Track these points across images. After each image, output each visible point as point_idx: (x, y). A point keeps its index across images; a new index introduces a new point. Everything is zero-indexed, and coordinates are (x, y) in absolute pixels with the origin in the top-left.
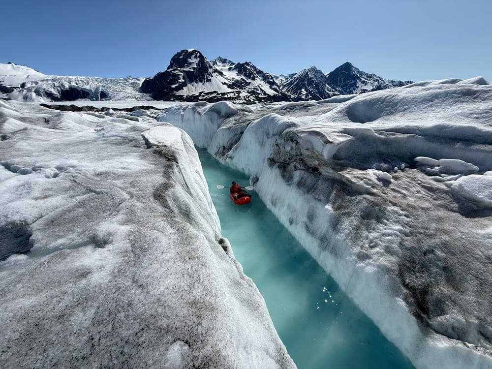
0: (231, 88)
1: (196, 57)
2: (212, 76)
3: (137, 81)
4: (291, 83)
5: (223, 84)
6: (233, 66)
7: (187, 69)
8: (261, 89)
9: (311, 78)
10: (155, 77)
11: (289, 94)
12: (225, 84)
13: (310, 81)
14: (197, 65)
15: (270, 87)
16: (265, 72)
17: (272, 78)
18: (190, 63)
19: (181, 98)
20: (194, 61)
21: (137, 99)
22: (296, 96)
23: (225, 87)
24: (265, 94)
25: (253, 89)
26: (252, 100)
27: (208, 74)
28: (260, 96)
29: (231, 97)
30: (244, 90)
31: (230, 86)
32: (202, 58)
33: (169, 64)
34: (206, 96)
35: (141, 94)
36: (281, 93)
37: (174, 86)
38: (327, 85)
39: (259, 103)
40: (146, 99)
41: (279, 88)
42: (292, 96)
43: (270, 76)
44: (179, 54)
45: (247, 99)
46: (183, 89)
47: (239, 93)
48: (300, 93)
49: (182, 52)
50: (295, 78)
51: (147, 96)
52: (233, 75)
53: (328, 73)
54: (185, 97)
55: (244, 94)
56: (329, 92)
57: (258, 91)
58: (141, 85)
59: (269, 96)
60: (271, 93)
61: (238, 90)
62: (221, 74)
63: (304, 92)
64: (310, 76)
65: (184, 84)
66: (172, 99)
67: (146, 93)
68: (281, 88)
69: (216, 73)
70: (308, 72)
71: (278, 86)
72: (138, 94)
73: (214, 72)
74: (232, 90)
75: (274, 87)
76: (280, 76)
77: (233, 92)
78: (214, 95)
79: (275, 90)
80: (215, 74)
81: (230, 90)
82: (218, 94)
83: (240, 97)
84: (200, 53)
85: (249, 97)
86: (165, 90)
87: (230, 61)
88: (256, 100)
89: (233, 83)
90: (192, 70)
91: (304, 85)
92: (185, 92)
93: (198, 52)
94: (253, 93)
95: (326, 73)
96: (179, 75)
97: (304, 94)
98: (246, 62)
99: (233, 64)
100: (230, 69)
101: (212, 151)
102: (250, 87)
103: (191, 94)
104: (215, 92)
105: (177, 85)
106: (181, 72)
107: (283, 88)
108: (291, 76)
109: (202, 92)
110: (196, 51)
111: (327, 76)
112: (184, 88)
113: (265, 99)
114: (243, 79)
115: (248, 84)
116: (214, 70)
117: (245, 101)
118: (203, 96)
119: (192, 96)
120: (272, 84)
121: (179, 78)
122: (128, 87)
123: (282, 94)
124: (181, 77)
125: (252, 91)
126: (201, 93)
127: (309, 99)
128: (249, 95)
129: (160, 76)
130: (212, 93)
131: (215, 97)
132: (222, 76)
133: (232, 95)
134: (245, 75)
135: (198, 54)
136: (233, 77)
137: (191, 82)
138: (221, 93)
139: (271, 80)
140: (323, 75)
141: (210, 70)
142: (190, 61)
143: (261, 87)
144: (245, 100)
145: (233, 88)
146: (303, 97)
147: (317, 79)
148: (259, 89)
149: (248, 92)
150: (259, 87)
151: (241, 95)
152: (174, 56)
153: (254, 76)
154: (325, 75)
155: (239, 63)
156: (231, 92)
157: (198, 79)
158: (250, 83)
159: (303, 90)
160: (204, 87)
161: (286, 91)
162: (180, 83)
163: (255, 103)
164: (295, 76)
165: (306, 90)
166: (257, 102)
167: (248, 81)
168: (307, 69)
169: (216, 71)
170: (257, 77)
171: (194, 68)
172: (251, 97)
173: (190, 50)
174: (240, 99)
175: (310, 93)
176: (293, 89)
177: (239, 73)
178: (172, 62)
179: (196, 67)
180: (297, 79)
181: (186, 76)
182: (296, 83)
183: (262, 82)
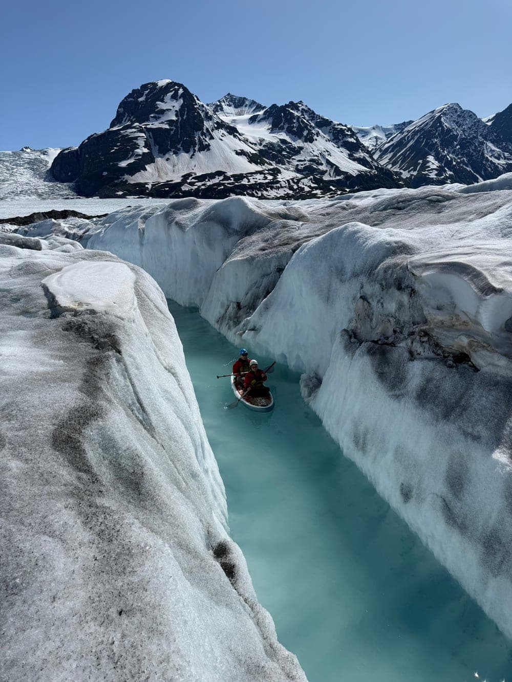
0: (257, 163)
1: (175, 97)
2: (212, 138)
3: (42, 156)
4: (400, 144)
5: (237, 153)
6: (261, 113)
7: (156, 125)
8: (328, 162)
9: (449, 130)
10: (83, 146)
11: (396, 169)
12: (241, 153)
13: (448, 139)
14: (177, 115)
15: (351, 157)
16: (336, 122)
17: (353, 135)
18: (162, 112)
19: (140, 191)
20: (171, 106)
21: (40, 195)
22: (415, 173)
23: (243, 160)
24: (338, 171)
25: (308, 163)
26: (307, 189)
27: (203, 134)
28: (326, 178)
29: (256, 184)
30: (287, 166)
31: (253, 159)
32: (188, 97)
33: (114, 116)
34: (199, 184)
35: (51, 184)
36: (377, 168)
37: (124, 164)
38: (490, 145)
39: (322, 193)
40: (61, 195)
41: (371, 157)
42: (405, 175)
43: (350, 129)
44: (136, 93)
45: (295, 187)
46: (145, 169)
47: (275, 172)
48: (424, 166)
49: (144, 87)
50: (409, 132)
51: (64, 188)
52: (262, 133)
53: (491, 117)
54: (149, 186)
55: (287, 174)
56: (496, 161)
57: (321, 167)
58: (50, 165)
59: (348, 176)
60: (353, 168)
61: (274, 165)
62: (232, 131)
63: (433, 162)
64: (447, 125)
65: (148, 159)
66: (120, 193)
67: (62, 181)
68: (376, 157)
69: (222, 131)
70: (440, 117)
71: (368, 152)
72: (43, 186)
73: (217, 128)
74: (259, 168)
75: (360, 154)
76: (374, 128)
77: (261, 173)
78: (216, 180)
79: (362, 161)
80: (217, 134)
81: (254, 168)
82: (227, 178)
83: (279, 182)
84: (185, 89)
85: (299, 180)
86: (105, 173)
87: (253, 102)
88: (316, 188)
89: (260, 151)
90: (167, 127)
91: (432, 148)
92: (149, 176)
93: (180, 86)
94: (308, 171)
95: (486, 116)
96: (136, 138)
97: (435, 167)
98: (291, 103)
99: (259, 107)
100: (253, 120)
101: (212, 313)
102: (303, 159)
103: (163, 181)
104: (219, 173)
105: (131, 161)
106: (141, 131)
107: (381, 157)
108: (400, 127)
109: (189, 175)
110: (176, 84)
111: (489, 124)
112: (147, 167)
113: (338, 184)
114: (283, 141)
115: (298, 151)
116: (217, 123)
117: (291, 192)
118: (192, 184)
119: (167, 184)
120: (353, 148)
121: (136, 146)
122: (21, 169)
123: (381, 169)
124: (141, 143)
125: (306, 168)
126: (186, 177)
127: (446, 178)
128: (299, 176)
129: (95, 144)
130: (211, 176)
131: (219, 184)
132: (235, 136)
133: (259, 178)
134: (289, 132)
135: (181, 91)
136: (263, 137)
137: (163, 152)
138: (232, 176)
139: (352, 140)
140: (479, 121)
141: (207, 125)
142: (161, 105)
143: (328, 157)
144: (291, 188)
145: (262, 163)
146: (433, 175)
147: (464, 131)
148: (323, 162)
149: (297, 170)
150: (323, 156)
151: (280, 177)
152: (126, 98)
153: (310, 133)
154: (484, 120)
155: (274, 106)
156: (257, 172)
157: (179, 146)
158: (301, 148)
159: (431, 158)
160: (193, 163)
161: (388, 163)
162: (138, 155)
163: (315, 196)
164: (410, 128)
165: (438, 158)
166: (318, 192)
167: (297, 144)
168: (439, 108)
169: (221, 125)
170: (318, 134)
171: (170, 122)
172: (305, 181)
173: (162, 83)
174: (278, 188)
175: (449, 164)
176: (404, 157)
177: (275, 128)
178: (122, 110)
179: (174, 118)
180: (415, 133)
181: (152, 141)
182: (411, 143)
183: (330, 146)
